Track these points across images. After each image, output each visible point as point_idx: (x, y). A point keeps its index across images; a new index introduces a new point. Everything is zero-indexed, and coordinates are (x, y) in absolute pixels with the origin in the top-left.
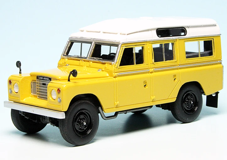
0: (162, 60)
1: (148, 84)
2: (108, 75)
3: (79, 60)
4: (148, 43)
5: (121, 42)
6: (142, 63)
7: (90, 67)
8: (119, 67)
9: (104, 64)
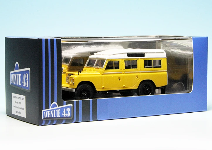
0: (130, 68)
1: (121, 79)
2: (99, 74)
3: (90, 68)
4: (122, 60)
5: (107, 59)
6: (119, 69)
7: (94, 70)
8: (105, 70)
9: (99, 69)
